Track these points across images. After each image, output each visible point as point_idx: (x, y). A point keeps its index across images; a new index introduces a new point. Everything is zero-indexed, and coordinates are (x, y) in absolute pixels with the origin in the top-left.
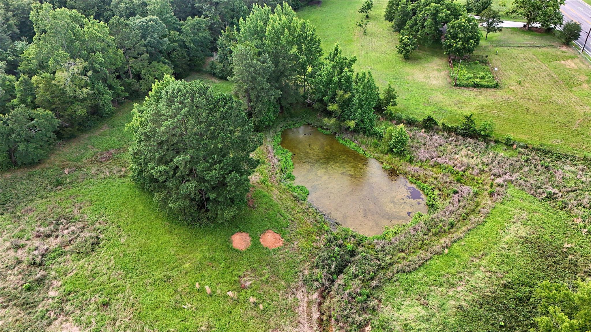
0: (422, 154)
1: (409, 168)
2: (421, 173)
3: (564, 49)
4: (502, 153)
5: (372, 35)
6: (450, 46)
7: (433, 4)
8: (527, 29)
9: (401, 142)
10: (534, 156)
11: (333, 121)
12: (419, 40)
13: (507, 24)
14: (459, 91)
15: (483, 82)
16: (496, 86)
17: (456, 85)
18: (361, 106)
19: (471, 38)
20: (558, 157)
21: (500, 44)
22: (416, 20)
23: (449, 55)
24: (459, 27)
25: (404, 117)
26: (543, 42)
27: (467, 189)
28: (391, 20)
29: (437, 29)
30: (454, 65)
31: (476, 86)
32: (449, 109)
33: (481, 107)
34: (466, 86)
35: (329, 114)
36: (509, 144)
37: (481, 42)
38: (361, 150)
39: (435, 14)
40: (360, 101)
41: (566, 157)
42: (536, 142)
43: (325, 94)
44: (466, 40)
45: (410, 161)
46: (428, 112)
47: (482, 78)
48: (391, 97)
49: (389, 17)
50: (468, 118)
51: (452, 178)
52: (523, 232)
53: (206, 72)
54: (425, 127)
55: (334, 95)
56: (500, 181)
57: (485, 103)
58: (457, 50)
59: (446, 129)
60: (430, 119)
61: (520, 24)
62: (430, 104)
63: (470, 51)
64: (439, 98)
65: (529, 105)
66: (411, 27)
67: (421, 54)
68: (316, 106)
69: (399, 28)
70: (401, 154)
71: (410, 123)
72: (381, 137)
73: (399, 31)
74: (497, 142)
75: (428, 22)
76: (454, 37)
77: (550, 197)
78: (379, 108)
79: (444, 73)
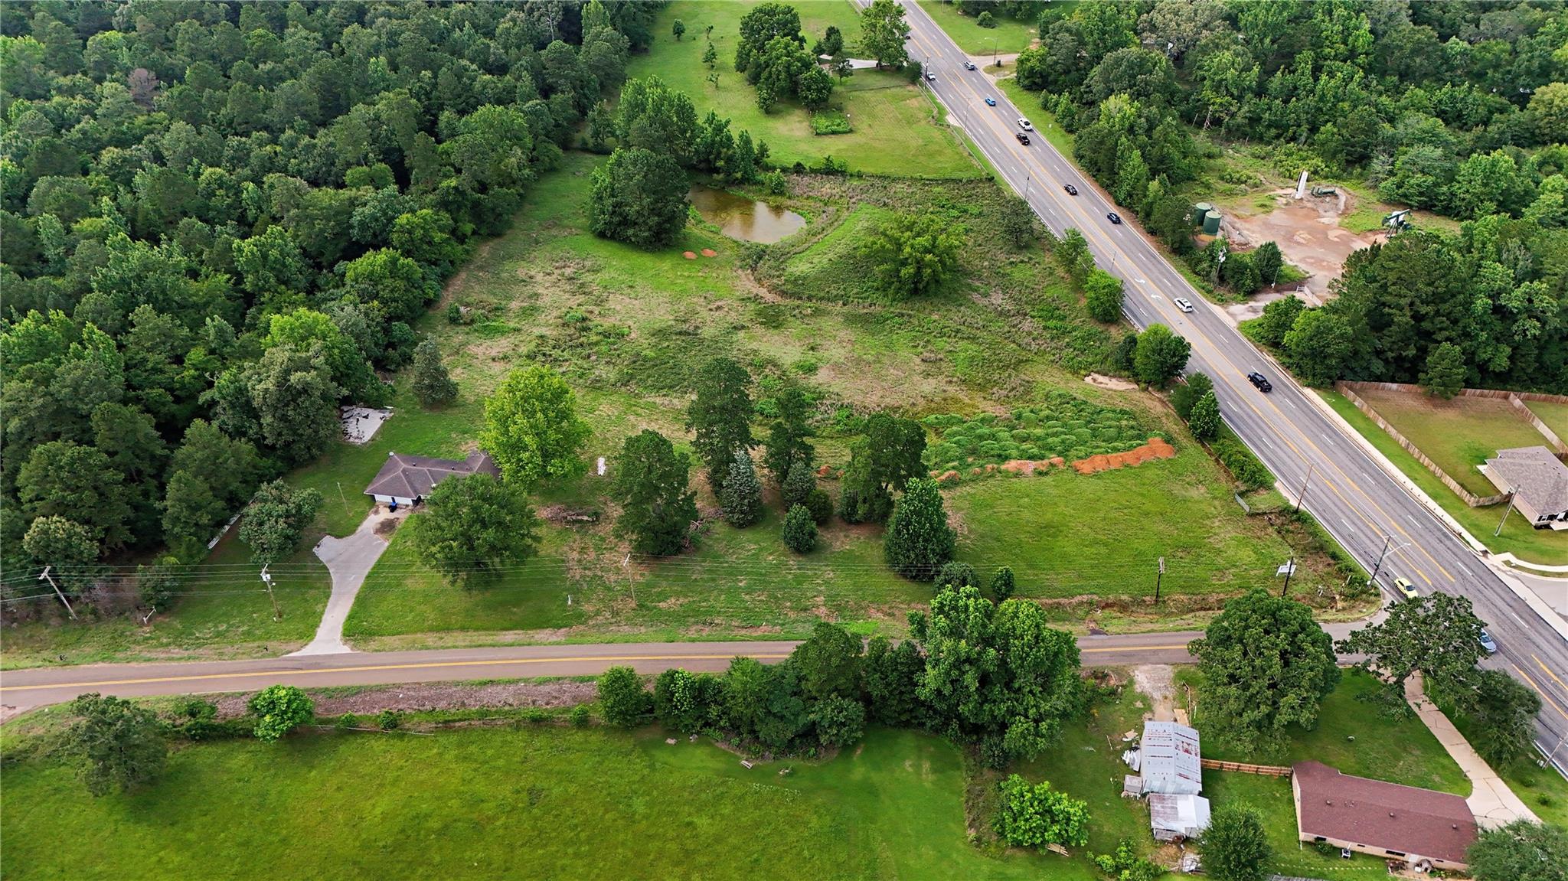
0: (798, 191)
1: (789, 203)
2: (799, 204)
3: (911, 88)
4: (855, 183)
5: (726, 89)
6: (806, 97)
7: (785, 58)
8: (880, 69)
9: (780, 184)
10: (878, 183)
11: (722, 176)
12: (777, 92)
13: (857, 64)
14: (820, 139)
15: (840, 129)
16: (851, 131)
17: (817, 134)
18: (743, 159)
19: (824, 88)
20: (894, 180)
21: (855, 88)
22: (770, 73)
23: (807, 106)
24: (811, 78)
25: (778, 165)
26: (894, 82)
27: (832, 209)
28: (742, 71)
29: (791, 81)
30: (813, 115)
31: (834, 133)
32: (813, 155)
33: (840, 150)
34: (826, 134)
35: (717, 170)
36: (860, 176)
37: (835, 88)
38: (750, 196)
39: (788, 66)
40: (742, 154)
41: (899, 179)
42: (879, 172)
43: (711, 153)
44: (819, 90)
45: (790, 198)
46: (794, 160)
47: (839, 125)
48: (763, 150)
49: (741, 68)
50: (828, 159)
51: (821, 204)
52: (866, 225)
53: (577, 149)
54: (797, 172)
55: (719, 153)
56: (854, 200)
57: (842, 147)
58: (813, 101)
59: (812, 171)
60: (799, 165)
61: (873, 63)
62: (797, 154)
63: (825, 100)
64: (803, 147)
65: (877, 144)
66: (767, 79)
67: (780, 106)
68: (702, 166)
69: (754, 80)
70: (782, 194)
71: (784, 170)
72: (763, 184)
73: (755, 84)
74: (851, 175)
75: (783, 76)
76: (809, 89)
77: (885, 204)
78: (757, 162)
79: (806, 124)
